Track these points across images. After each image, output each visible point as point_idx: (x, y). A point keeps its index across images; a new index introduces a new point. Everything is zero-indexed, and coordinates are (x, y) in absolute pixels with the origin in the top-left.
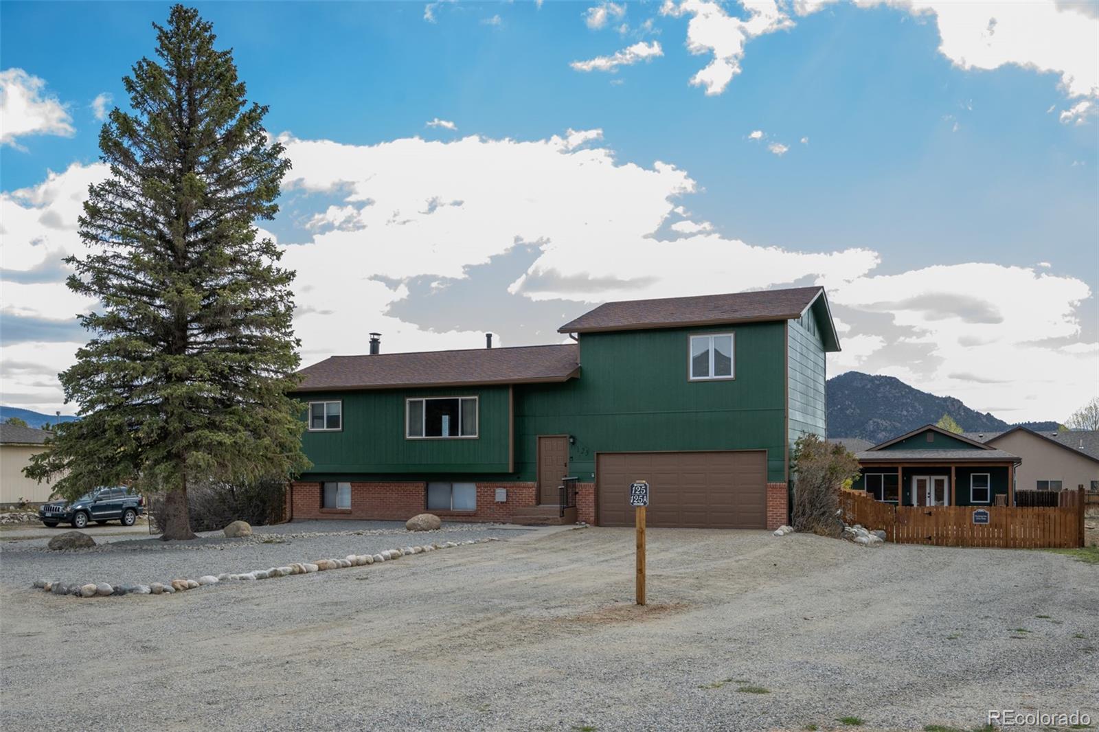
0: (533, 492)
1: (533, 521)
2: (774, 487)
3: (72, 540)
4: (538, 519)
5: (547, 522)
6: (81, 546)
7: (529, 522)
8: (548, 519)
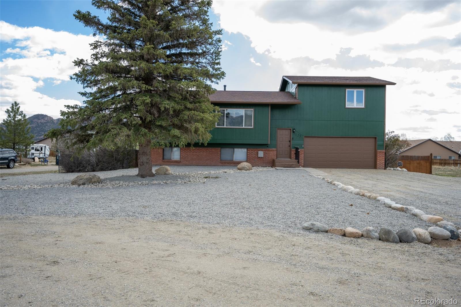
0: (275, 153)
1: (286, 166)
2: (380, 152)
3: (90, 178)
4: (288, 165)
5: (292, 166)
6: (95, 182)
7: (284, 166)
8: (293, 165)
